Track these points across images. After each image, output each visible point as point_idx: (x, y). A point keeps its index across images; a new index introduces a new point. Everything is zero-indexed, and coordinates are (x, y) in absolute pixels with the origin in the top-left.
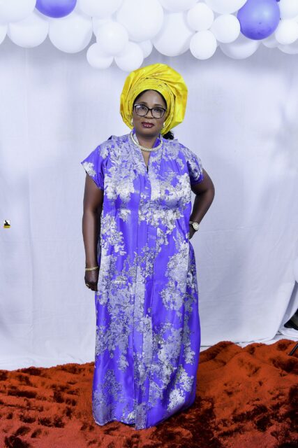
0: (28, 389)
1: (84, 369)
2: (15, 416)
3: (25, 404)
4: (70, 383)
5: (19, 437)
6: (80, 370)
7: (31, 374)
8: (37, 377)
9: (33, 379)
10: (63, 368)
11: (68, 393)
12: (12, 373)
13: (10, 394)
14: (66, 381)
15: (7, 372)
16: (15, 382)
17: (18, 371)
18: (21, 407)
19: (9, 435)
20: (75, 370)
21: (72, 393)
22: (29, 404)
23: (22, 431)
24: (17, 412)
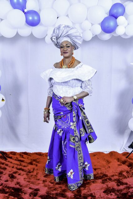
0: (22, 159)
1: (44, 155)
2: (14, 167)
3: (19, 164)
4: (38, 159)
5: (14, 174)
6: (42, 155)
7: (25, 154)
8: (26, 155)
9: (25, 156)
10: (36, 154)
11: (36, 162)
12: (18, 153)
13: (16, 160)
14: (36, 158)
15: (16, 152)
16: (18, 156)
17: (20, 153)
18: (18, 165)
19: (10, 173)
20: (40, 154)
21: (37, 162)
22: (20, 164)
23: (15, 173)
24: (15, 166)
